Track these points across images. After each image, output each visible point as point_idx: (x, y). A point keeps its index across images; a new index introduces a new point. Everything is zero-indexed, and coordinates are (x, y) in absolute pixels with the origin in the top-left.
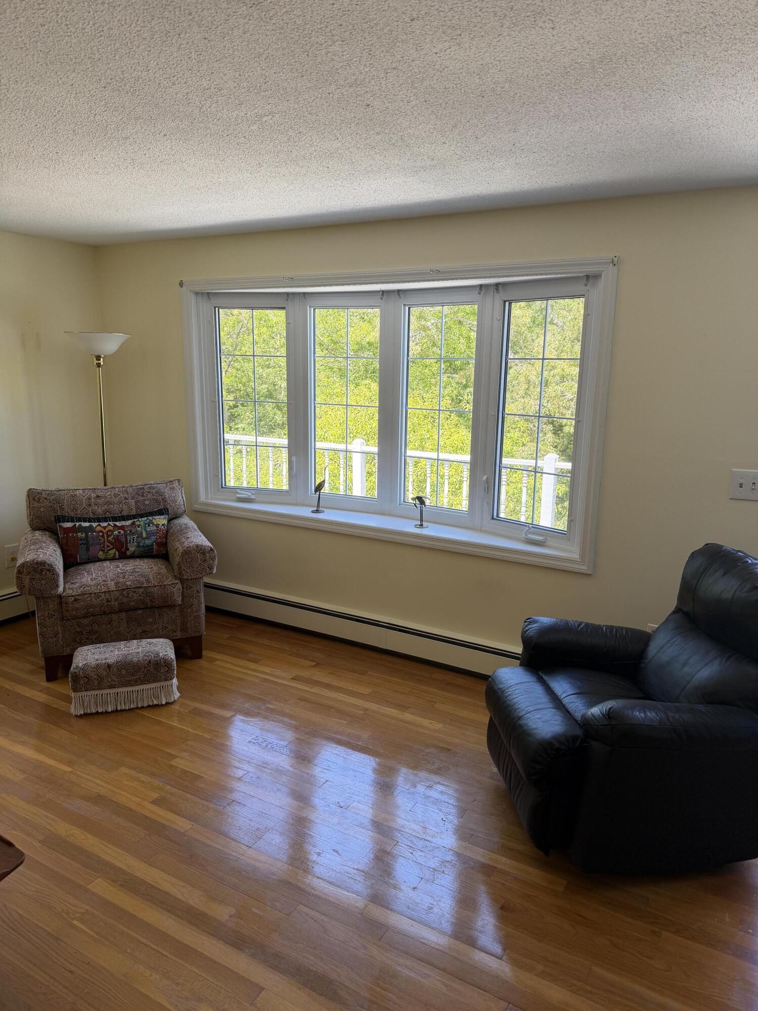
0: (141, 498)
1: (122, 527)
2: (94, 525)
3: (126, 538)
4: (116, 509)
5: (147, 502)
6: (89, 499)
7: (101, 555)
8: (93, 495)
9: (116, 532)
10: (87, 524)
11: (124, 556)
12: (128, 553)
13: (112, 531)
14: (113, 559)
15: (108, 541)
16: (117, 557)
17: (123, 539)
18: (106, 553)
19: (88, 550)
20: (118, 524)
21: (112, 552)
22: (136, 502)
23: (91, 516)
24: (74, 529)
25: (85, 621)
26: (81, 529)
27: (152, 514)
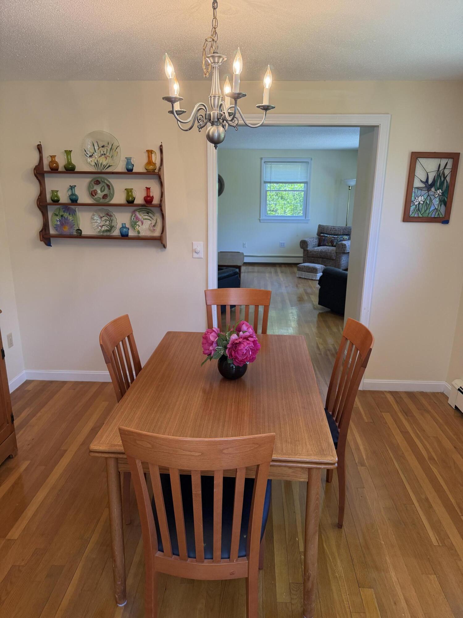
0: (345, 230)
1: (334, 238)
2: (328, 236)
3: (334, 241)
4: (337, 233)
5: (346, 232)
6: (331, 229)
7: (327, 244)
8: (333, 228)
9: (332, 239)
10: (326, 235)
11: (332, 246)
12: (334, 245)
13: (331, 238)
14: (330, 246)
15: (330, 241)
16: (331, 245)
17: (333, 241)
18: (328, 244)
19: (324, 242)
20: (334, 236)
21: (330, 244)
22: (343, 231)
23: (330, 233)
24: (323, 236)
25: (313, 258)
26: (325, 236)
27: (344, 235)
